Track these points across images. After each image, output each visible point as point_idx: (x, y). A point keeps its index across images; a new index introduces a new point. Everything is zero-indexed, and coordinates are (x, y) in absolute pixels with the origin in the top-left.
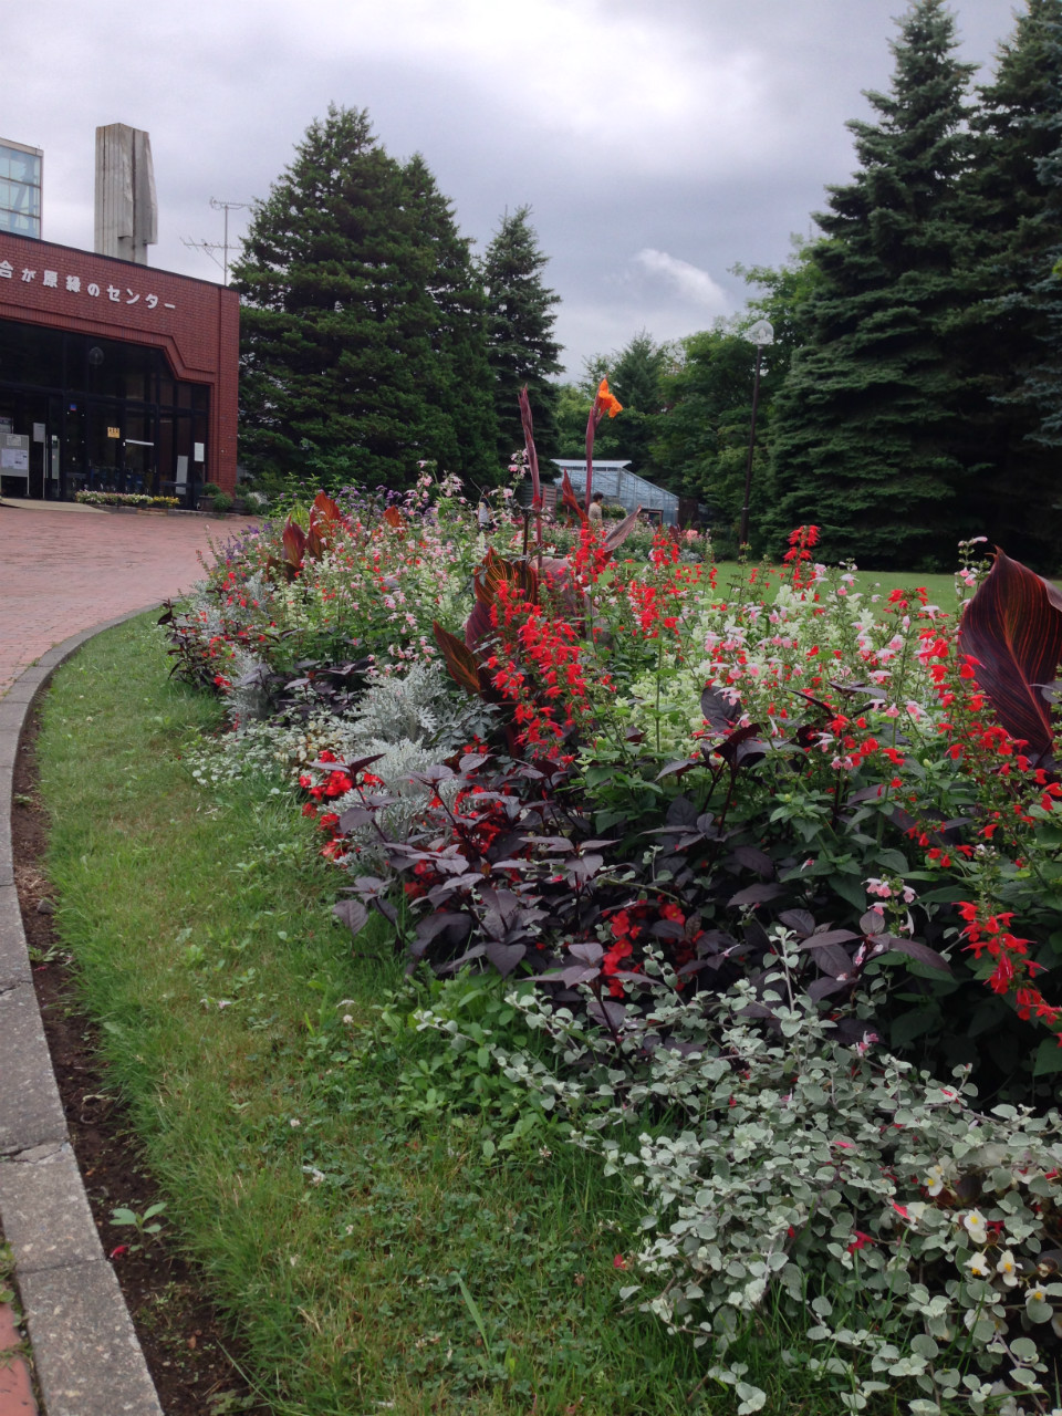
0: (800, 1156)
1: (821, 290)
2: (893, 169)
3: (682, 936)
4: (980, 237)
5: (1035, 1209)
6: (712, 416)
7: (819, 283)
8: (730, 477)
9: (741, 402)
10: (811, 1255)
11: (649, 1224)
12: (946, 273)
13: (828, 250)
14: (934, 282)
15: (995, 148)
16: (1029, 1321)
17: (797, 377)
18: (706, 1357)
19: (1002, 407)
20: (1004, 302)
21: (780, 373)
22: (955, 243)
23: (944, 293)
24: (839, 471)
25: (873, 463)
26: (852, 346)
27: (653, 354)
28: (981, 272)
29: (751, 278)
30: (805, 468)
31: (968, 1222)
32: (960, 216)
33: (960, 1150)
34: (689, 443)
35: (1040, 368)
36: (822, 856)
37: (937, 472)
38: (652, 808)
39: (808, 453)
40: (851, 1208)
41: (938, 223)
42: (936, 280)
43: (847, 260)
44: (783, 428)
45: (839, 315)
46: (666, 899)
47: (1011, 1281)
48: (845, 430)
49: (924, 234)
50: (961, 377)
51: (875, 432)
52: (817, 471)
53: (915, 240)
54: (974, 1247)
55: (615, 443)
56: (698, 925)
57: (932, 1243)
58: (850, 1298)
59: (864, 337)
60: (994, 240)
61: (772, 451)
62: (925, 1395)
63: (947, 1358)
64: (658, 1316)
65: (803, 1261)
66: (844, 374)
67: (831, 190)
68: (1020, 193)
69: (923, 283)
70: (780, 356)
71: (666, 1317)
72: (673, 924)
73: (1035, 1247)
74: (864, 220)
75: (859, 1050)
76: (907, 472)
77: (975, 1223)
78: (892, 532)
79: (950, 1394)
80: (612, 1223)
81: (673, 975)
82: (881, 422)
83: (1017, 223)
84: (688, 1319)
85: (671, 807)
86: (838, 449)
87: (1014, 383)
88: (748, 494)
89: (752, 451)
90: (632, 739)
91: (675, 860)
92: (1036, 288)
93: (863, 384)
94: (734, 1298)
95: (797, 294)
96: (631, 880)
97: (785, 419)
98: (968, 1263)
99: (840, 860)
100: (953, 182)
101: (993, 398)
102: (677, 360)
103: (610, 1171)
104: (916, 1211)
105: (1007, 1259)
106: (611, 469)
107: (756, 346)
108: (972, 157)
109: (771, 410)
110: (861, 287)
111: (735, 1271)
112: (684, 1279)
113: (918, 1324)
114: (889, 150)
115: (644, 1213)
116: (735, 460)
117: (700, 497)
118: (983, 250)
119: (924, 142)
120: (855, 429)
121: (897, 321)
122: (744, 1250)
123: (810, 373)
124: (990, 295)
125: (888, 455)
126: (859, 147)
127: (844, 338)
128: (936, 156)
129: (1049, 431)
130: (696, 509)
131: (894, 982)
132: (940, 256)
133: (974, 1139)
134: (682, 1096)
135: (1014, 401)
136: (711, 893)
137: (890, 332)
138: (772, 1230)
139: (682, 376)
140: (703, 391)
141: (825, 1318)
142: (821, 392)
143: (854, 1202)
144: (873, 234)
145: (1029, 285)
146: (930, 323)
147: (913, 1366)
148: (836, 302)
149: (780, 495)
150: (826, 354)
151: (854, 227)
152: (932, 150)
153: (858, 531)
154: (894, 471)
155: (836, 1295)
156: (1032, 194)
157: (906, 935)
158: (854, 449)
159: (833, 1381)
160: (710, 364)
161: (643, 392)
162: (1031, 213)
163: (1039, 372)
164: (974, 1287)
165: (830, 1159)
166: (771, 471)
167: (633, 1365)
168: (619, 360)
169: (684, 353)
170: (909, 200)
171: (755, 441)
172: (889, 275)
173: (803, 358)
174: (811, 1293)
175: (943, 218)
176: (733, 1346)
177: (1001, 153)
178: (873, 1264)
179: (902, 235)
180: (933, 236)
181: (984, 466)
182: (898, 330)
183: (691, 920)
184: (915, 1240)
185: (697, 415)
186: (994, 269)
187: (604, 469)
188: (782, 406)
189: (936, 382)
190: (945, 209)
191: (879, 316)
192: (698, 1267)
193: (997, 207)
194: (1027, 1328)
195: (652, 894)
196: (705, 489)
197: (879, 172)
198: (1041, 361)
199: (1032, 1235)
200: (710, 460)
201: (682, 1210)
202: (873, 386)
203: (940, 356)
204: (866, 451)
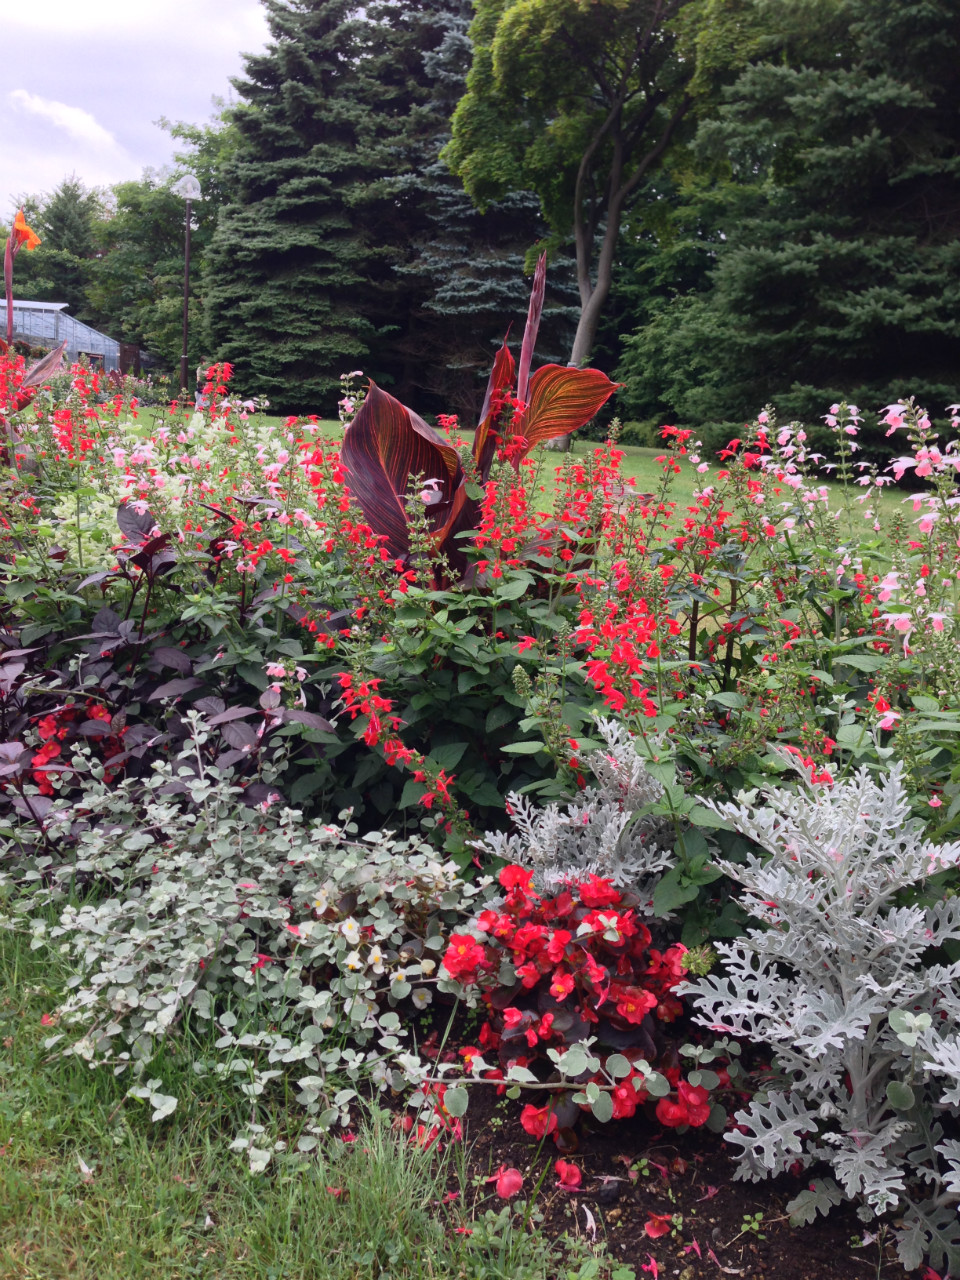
0: (209, 900)
1: (243, 152)
2: (301, 45)
3: (107, 731)
4: (379, 120)
5: (399, 911)
6: (149, 266)
7: (241, 145)
8: (169, 326)
9: (174, 253)
10: (221, 981)
11: (73, 982)
12: (351, 149)
13: (246, 114)
14: (342, 157)
15: (389, 38)
16: (394, 999)
17: (225, 233)
18: (124, 1081)
19: (403, 276)
20: (402, 181)
21: (209, 228)
22: (358, 123)
23: (351, 167)
24: (269, 325)
25: (299, 320)
26: (274, 208)
27: (83, 199)
28: (381, 152)
29: (177, 132)
30: (238, 321)
31: (345, 930)
32: (361, 97)
33: (339, 873)
34: (126, 291)
35: (433, 243)
36: (231, 649)
37: (354, 331)
38: (77, 619)
39: (239, 308)
40: (254, 936)
41: (342, 102)
42: (343, 154)
43: (264, 126)
44: (215, 281)
45: (259, 178)
46: (94, 702)
47: (379, 970)
48: (272, 288)
49: (331, 110)
50: (370, 247)
51: (298, 291)
52: (249, 324)
53: (323, 114)
54: (350, 948)
55: (50, 285)
56: (123, 721)
57: (318, 951)
58: (253, 1009)
59: (285, 201)
60: (392, 123)
61: (207, 302)
62: (312, 1073)
63: (331, 1041)
64: (81, 1057)
65: (212, 986)
66: (268, 234)
67: (247, 58)
68: (411, 83)
69: (332, 156)
70: (209, 212)
71: (88, 1056)
72: (100, 724)
73: (397, 940)
74: (277, 90)
75: (263, 808)
76: (328, 330)
77: (351, 929)
78: (317, 384)
79: (332, 1067)
80: (37, 988)
81: (100, 768)
82: (302, 282)
83: (410, 109)
84: (108, 1054)
85: (96, 618)
86: (266, 304)
87: (413, 256)
88: (187, 343)
89: (187, 302)
90: (55, 556)
91: (101, 665)
92: (427, 171)
93: (285, 246)
94: (150, 1027)
95: (222, 154)
96: (58, 687)
97: (217, 273)
98: (346, 961)
99: (246, 651)
100: (353, 65)
101: (396, 268)
102: (109, 206)
103: (36, 944)
104: (307, 929)
105: (376, 952)
106: (47, 311)
107: (184, 201)
108: (370, 44)
109: (204, 264)
110: (277, 154)
111: (150, 1004)
112: (105, 1021)
113: (308, 1018)
114: (297, 27)
115: (69, 974)
116: (172, 310)
117: (141, 344)
118: (382, 132)
119: (328, 23)
120: (281, 287)
121: (313, 189)
122: (160, 986)
123: (237, 230)
124: (390, 173)
125: (310, 313)
126: (271, 20)
127: (265, 200)
128: (338, 39)
129: (442, 300)
130: (137, 356)
131: (292, 749)
132: (346, 133)
133: (350, 863)
134: (107, 870)
135: (413, 272)
136: (136, 692)
137: (306, 199)
138: (183, 964)
139: (114, 223)
140: (137, 240)
141: (231, 1029)
142: (248, 249)
143: (256, 931)
144: (286, 105)
145: (421, 168)
146: (340, 195)
147: (302, 1052)
148: (256, 165)
149: (216, 345)
150: (250, 214)
151: (269, 96)
152: (335, 33)
153: (288, 381)
154: (317, 328)
155: (240, 1009)
156: (421, 84)
157: (300, 708)
158: (279, 305)
159: (236, 1077)
160: (141, 214)
161: (76, 235)
162: (421, 102)
163: (432, 248)
164: (351, 981)
165: (236, 900)
166: (206, 322)
167: (59, 1102)
168: (49, 202)
169: (115, 200)
170: (317, 77)
171: (190, 293)
172: (302, 144)
173: (230, 214)
174: (219, 1010)
175: (346, 97)
176: (148, 1066)
177: (395, 45)
178: (272, 978)
179: (312, 109)
180: (339, 113)
181: (391, 327)
182: (312, 198)
183: (117, 717)
184: (305, 952)
185: (132, 263)
186: (392, 150)
187: (40, 311)
188: (213, 260)
189: (349, 249)
190: (348, 90)
191: (295, 183)
192: (117, 1007)
193: (392, 93)
194: (393, 1006)
195: (79, 698)
196: (145, 337)
197: (289, 46)
198: (434, 237)
199: (396, 931)
200: (147, 308)
201: (104, 965)
202: (295, 248)
203: (350, 226)
204: (293, 308)
